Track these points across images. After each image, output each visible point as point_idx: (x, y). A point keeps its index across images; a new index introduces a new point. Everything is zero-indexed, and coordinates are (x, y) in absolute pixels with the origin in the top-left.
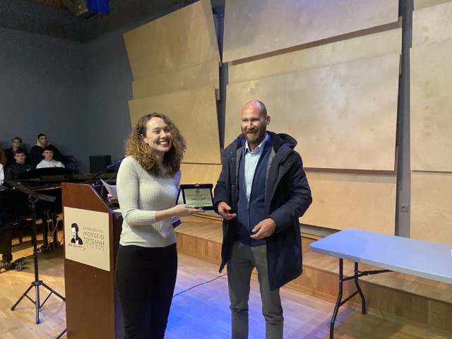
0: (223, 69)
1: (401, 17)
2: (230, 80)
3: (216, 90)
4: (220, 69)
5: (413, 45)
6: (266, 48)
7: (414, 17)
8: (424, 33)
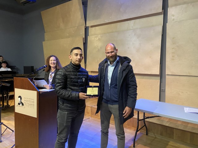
0: (86, 29)
1: (163, 10)
3: (83, 38)
5: (168, 22)
6: (106, 21)
7: (168, 10)
8: (173, 17)
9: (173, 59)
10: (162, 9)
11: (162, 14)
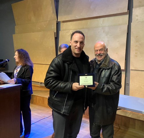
0: (58, 24)
2: (61, 29)
3: (55, 33)
4: (57, 24)
5: (132, 22)
6: (77, 17)
7: (133, 11)
8: (136, 17)
9: (136, 56)
10: (128, 10)
11: (127, 14)
